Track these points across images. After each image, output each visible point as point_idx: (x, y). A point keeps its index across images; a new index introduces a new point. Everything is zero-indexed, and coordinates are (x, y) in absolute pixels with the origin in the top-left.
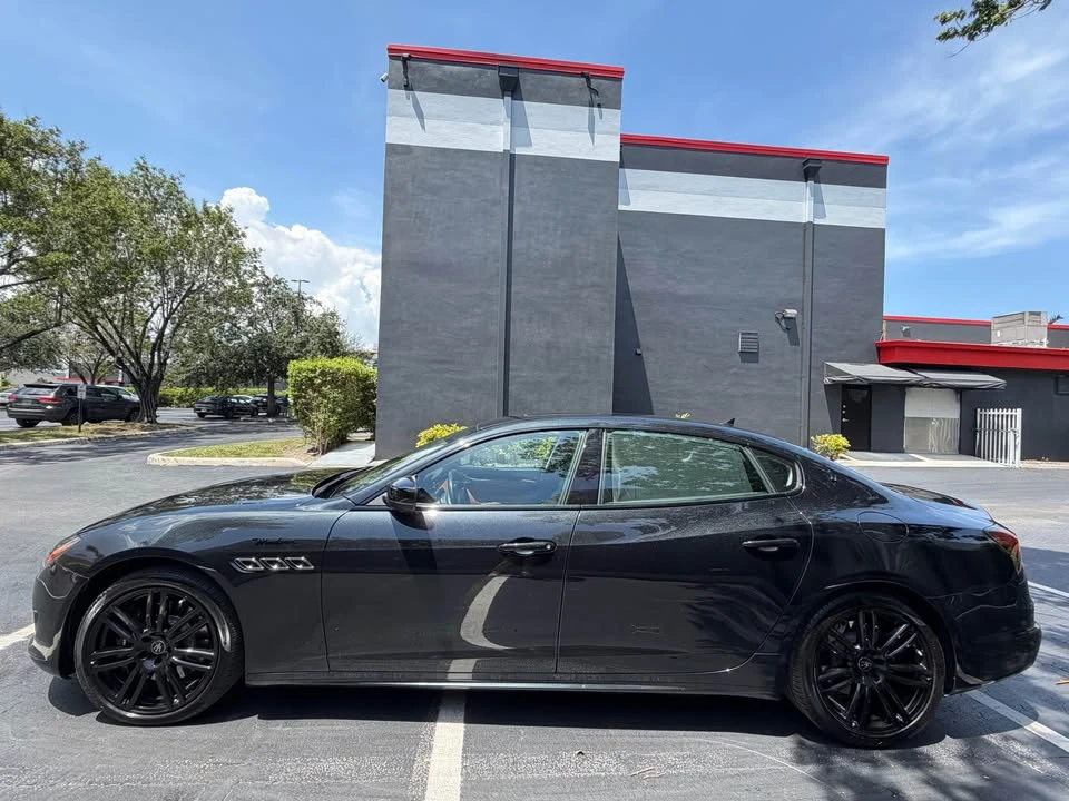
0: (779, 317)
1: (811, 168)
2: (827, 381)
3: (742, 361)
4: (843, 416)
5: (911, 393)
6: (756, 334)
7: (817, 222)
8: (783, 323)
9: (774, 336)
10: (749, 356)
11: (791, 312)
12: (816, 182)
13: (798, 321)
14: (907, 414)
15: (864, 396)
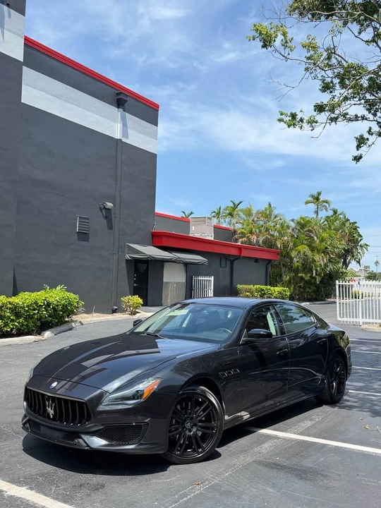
0: (102, 207)
1: (121, 99)
2: (128, 257)
3: (78, 239)
4: (135, 282)
5: (166, 265)
6: (88, 219)
7: (124, 140)
8: (104, 212)
9: (99, 222)
10: (83, 236)
11: (110, 205)
12: (124, 111)
13: (113, 212)
14: (164, 280)
15: (145, 268)
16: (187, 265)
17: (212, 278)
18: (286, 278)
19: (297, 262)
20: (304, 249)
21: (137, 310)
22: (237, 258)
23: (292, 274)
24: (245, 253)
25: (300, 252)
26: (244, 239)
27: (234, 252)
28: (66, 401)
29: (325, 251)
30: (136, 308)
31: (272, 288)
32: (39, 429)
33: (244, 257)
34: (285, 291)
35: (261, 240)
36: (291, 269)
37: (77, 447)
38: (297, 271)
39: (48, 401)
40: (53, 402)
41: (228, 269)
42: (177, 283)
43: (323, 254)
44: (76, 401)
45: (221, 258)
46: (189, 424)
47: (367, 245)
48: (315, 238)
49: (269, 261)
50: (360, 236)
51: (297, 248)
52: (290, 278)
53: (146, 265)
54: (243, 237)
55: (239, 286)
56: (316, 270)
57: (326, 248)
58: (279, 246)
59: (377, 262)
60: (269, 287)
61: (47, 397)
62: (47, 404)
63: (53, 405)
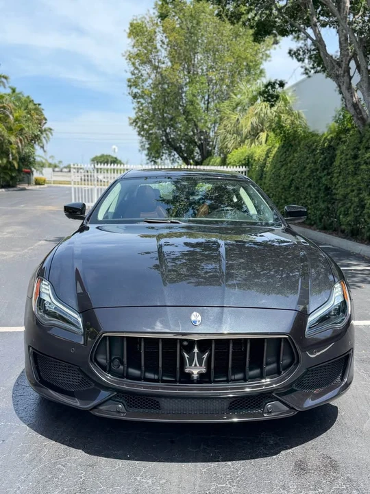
29: (22, 133)
32: (158, 406)
39: (190, 351)
43: (20, 137)
48: (11, 116)
61: (185, 343)
62: (186, 356)
63: (205, 356)
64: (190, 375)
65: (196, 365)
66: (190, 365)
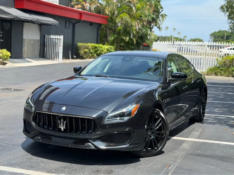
4: (1, 38)
5: (26, 24)
14: (24, 37)
15: (9, 27)
16: (41, 25)
17: (62, 37)
18: (111, 38)
19: (120, 26)
20: (125, 16)
21: (6, 62)
22: (79, 21)
23: (116, 36)
24: (84, 18)
25: (122, 19)
26: (79, 6)
27: (77, 17)
28: (77, 119)
29: (140, 19)
30: (5, 59)
31: (103, 46)
32: (51, 139)
33: (84, 21)
34: (111, 48)
35: (93, 7)
36: (114, 32)
37: (87, 148)
38: (119, 33)
39: (60, 120)
40: (64, 120)
41: (71, 30)
42: (33, 40)
43: (138, 21)
44: (85, 118)
45: (66, 21)
46: (150, 132)
47: (166, 15)
48: (134, 8)
49: (100, 25)
50: (162, 8)
51: (120, 15)
52: (114, 39)
53: (9, 24)
54: (78, 5)
55: (79, 44)
56: (133, 33)
57: (141, 16)
58: (107, 13)
59: (174, 29)
60: (100, 45)
61: (59, 117)
62: (59, 122)
63: (65, 122)
64: (60, 129)
65: (62, 126)
66: (60, 125)
